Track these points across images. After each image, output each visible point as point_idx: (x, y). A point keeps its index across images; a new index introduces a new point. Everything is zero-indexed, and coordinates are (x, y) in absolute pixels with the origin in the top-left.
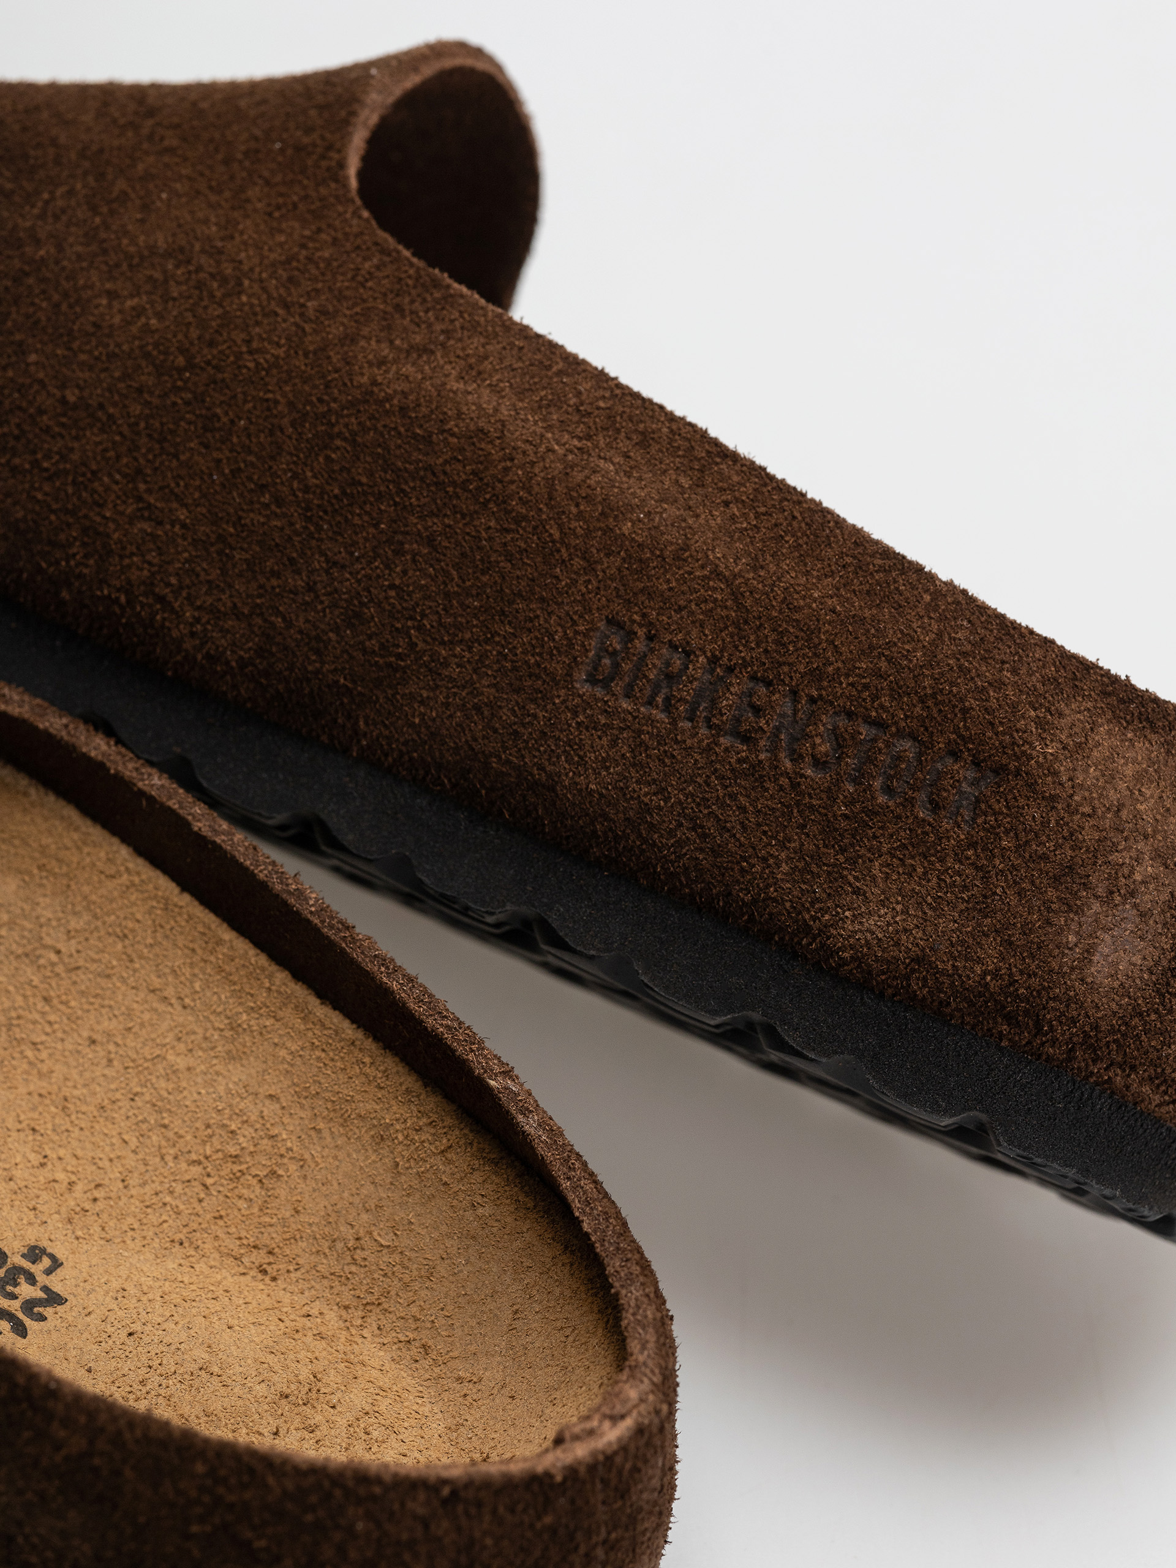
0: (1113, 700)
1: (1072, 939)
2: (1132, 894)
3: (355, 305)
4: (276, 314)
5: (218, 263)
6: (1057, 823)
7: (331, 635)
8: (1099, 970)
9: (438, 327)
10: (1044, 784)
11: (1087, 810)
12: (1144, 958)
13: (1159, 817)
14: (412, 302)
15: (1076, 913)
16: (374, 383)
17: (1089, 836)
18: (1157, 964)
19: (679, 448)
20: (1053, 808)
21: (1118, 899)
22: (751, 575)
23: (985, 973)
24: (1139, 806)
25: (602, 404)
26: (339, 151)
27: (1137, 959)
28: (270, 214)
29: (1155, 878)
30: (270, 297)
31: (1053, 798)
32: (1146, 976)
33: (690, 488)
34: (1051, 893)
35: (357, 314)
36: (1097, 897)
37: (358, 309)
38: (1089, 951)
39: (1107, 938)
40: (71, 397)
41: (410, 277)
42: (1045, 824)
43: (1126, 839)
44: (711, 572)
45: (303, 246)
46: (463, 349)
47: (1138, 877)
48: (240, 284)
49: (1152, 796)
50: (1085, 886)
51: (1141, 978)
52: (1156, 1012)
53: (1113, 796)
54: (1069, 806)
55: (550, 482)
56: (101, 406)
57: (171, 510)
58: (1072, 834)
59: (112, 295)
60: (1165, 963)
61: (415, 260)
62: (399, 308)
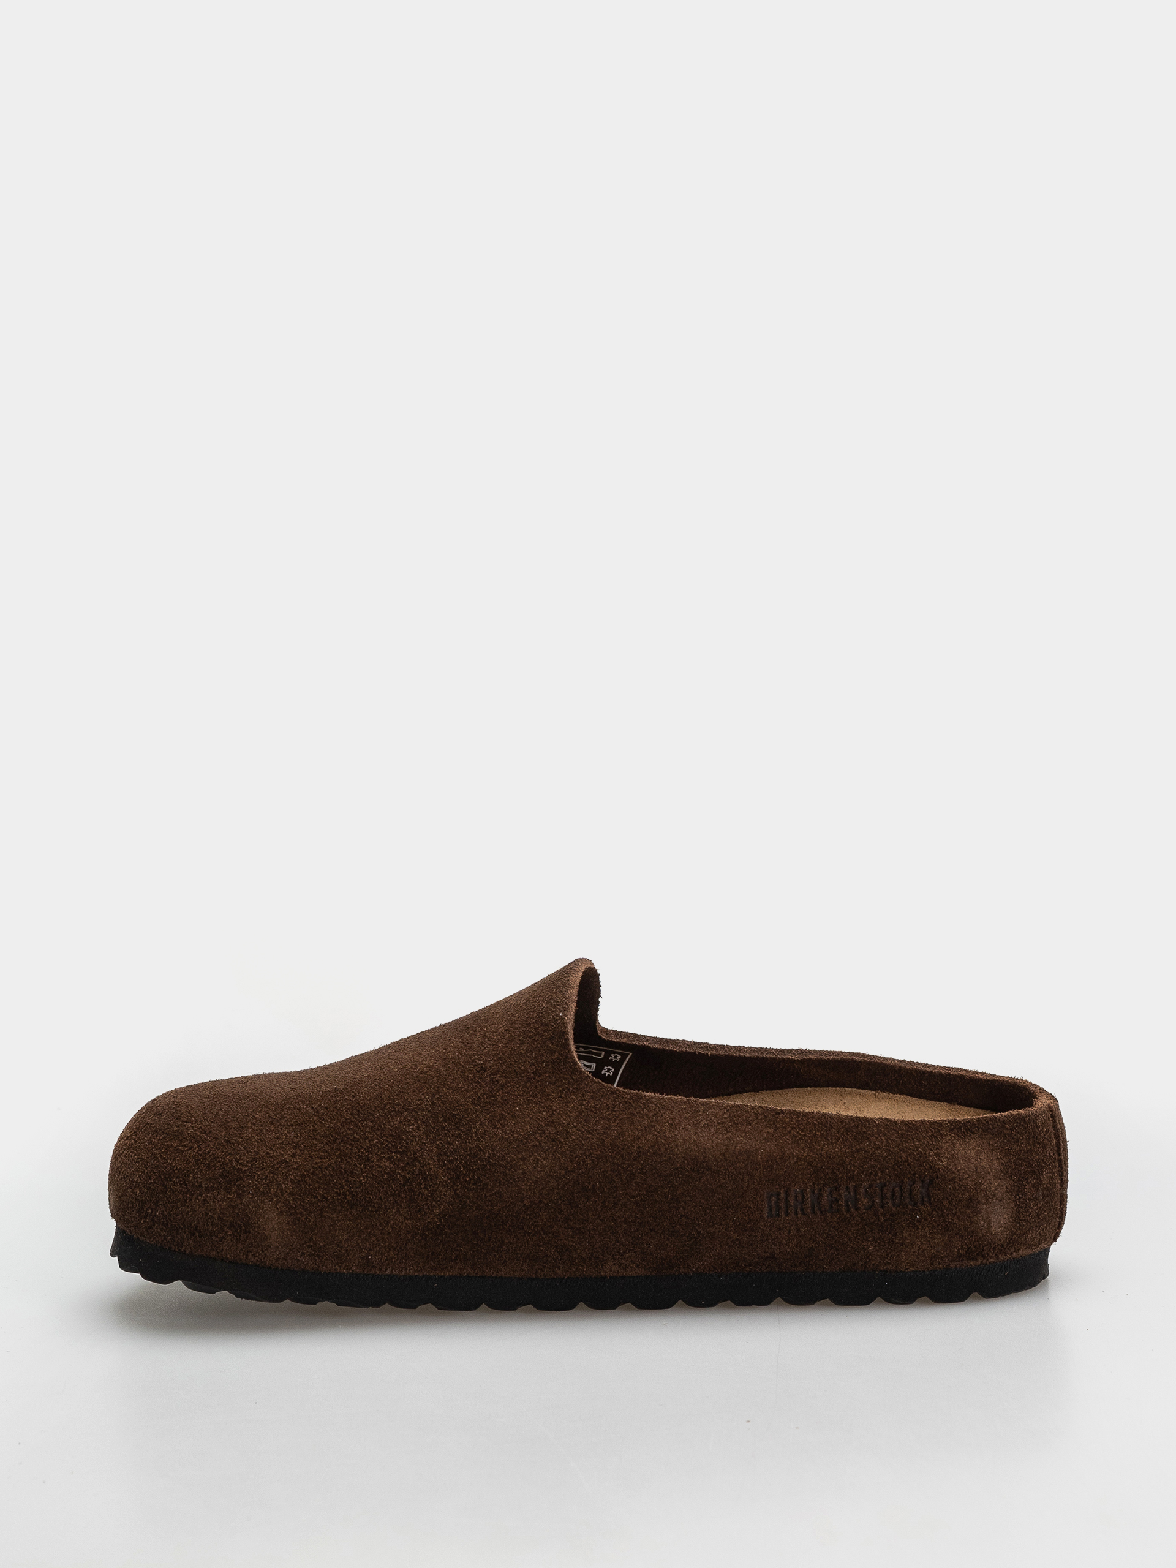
0: (956, 1131)
1: (982, 1222)
2: (994, 1196)
3: (615, 1120)
4: (589, 1138)
5: (555, 1127)
6: (958, 1186)
7: (667, 1242)
8: (995, 1228)
9: (651, 1114)
10: (948, 1176)
11: (966, 1176)
12: (1008, 1214)
13: (990, 1164)
14: (635, 1109)
15: (980, 1213)
16: (639, 1148)
17: (971, 1184)
18: (1012, 1214)
19: (761, 1119)
20: (955, 1182)
21: (990, 1200)
22: (812, 1154)
23: (959, 1250)
24: (982, 1164)
25: (725, 1116)
26: (571, 1058)
27: (1006, 1216)
28: (561, 1097)
29: (998, 1185)
30: (582, 1132)
31: (954, 1179)
32: (1011, 1220)
33: (774, 1132)
34: (968, 1211)
35: (618, 1123)
36: (983, 1204)
37: (617, 1121)
38: (989, 1224)
39: (993, 1215)
40: (527, 1203)
41: (629, 1099)
42: (955, 1189)
43: (983, 1178)
44: (797, 1159)
45: (582, 1105)
46: (665, 1119)
47: (993, 1189)
48: (568, 1132)
49: (984, 1158)
50: (979, 1202)
51: (1010, 1222)
52: (1019, 1229)
53: (972, 1166)
54: (959, 1178)
55: (724, 1154)
56: (540, 1202)
57: (586, 1227)
58: (965, 1188)
59: (523, 1159)
60: (1015, 1212)
61: (626, 1090)
62: (632, 1114)
